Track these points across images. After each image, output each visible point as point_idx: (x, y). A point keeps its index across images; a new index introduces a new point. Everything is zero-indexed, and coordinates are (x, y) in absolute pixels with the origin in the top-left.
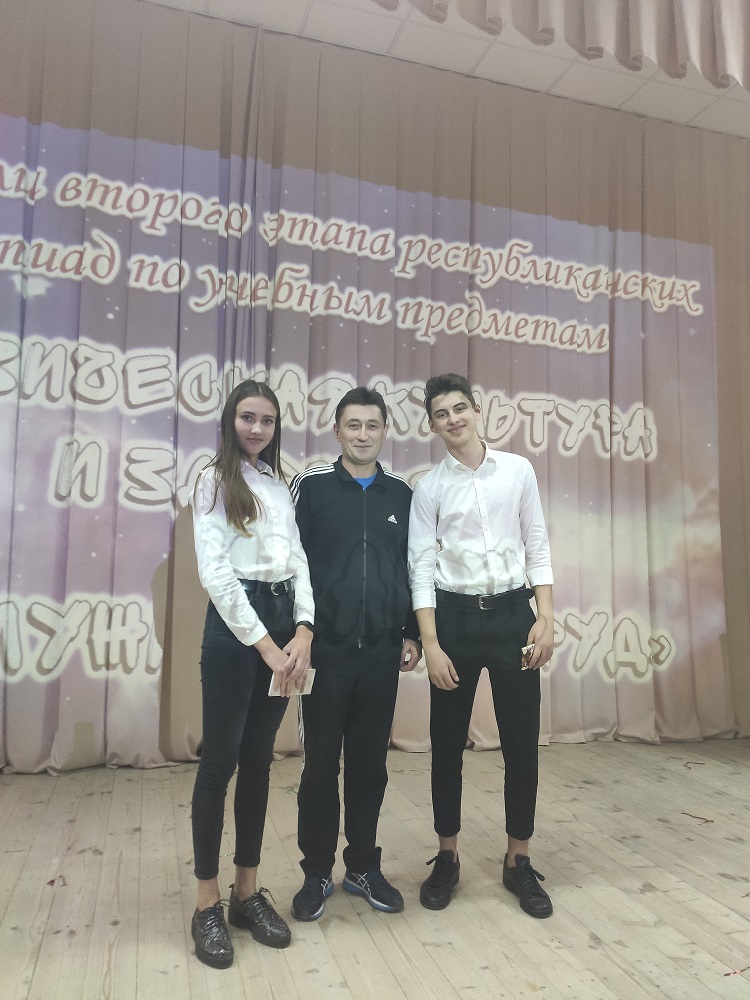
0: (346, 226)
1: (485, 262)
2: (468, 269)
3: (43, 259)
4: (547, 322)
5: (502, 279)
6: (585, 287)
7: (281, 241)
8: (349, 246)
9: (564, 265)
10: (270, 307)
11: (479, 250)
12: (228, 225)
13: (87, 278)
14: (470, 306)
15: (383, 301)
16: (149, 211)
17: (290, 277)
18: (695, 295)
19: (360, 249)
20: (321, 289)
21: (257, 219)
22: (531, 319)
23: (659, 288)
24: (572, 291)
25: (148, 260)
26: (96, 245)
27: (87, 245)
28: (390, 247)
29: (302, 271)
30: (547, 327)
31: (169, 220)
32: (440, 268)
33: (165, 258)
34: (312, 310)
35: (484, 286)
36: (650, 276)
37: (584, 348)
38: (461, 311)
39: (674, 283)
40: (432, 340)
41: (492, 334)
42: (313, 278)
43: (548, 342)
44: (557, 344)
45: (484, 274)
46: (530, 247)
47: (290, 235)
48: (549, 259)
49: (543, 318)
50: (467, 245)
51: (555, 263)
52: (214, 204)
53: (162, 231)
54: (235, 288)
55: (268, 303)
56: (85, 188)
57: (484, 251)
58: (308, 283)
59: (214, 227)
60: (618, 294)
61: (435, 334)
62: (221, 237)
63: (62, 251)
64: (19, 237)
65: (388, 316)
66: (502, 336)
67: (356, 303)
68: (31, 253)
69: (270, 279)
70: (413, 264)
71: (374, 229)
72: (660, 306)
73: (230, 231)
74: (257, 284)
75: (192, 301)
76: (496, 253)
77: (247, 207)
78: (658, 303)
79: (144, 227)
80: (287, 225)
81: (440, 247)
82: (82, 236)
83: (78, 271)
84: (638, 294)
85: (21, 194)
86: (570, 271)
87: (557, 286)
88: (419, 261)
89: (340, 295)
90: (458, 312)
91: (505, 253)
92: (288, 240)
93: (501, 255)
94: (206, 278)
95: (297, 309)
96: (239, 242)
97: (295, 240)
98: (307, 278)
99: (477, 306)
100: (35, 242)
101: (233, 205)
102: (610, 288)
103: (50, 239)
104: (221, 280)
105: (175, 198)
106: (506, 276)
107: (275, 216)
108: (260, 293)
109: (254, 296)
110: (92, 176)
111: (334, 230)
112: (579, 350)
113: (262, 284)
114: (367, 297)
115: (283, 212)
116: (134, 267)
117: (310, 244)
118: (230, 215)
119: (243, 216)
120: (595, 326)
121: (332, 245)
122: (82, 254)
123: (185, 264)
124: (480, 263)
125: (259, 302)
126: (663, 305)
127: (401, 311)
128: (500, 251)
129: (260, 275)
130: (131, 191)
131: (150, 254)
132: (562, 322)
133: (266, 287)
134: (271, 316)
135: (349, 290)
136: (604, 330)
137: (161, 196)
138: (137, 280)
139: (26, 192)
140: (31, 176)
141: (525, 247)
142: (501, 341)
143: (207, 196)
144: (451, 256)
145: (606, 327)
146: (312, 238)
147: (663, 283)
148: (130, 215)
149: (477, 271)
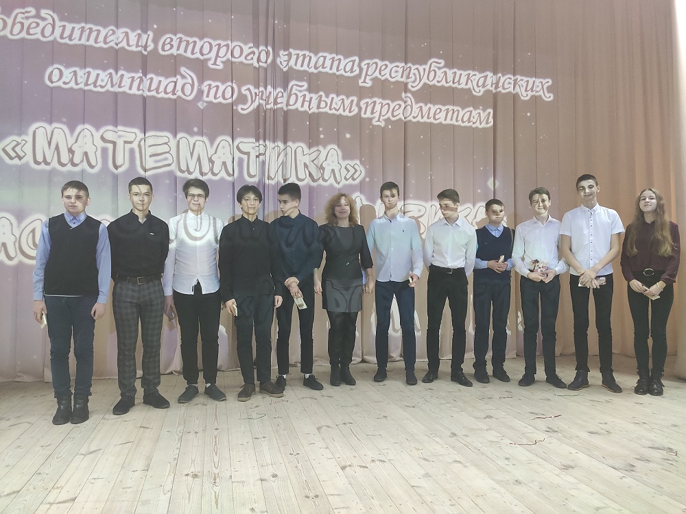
0: (329, 56)
1: (414, 74)
2: (403, 79)
3: (154, 86)
4: (453, 110)
5: (425, 84)
6: (478, 86)
7: (291, 68)
8: (331, 69)
9: (464, 73)
10: (285, 109)
11: (410, 67)
12: (259, 60)
13: (179, 97)
14: (405, 102)
15: (352, 101)
16: (213, 55)
17: (296, 90)
18: (548, 88)
19: (338, 70)
20: (314, 96)
21: (276, 55)
22: (444, 108)
23: (525, 85)
24: (470, 89)
25: (214, 84)
26: (183, 77)
27: (178, 77)
28: (356, 68)
29: (303, 86)
30: (453, 113)
31: (224, 59)
32: (387, 79)
33: (223, 83)
34: (310, 109)
35: (413, 89)
36: (519, 77)
37: (478, 124)
38: (400, 105)
39: (534, 81)
40: (382, 124)
41: (419, 119)
42: (310, 90)
43: (454, 122)
44: (460, 123)
45: (414, 82)
46: (443, 62)
47: (296, 65)
48: (455, 70)
49: (451, 107)
50: (403, 64)
51: (459, 72)
52: (250, 48)
53: (221, 66)
54: (264, 98)
55: (284, 106)
56: (175, 43)
57: (413, 67)
58: (307, 93)
59: (251, 62)
60: (499, 90)
61: (385, 120)
62: (255, 67)
63: (165, 82)
64: (141, 75)
65: (355, 110)
66: (425, 119)
67: (336, 104)
68: (146, 83)
69: (285, 91)
70: (371, 77)
71: (346, 58)
72: (525, 96)
73: (260, 63)
74: (277, 95)
75: (240, 107)
76: (421, 68)
77: (270, 49)
78: (525, 94)
79: (210, 64)
80: (294, 58)
81: (387, 66)
82: (175, 72)
83: (174, 94)
84: (511, 89)
85: (139, 49)
86: (468, 77)
87: (460, 87)
88: (374, 76)
89: (326, 99)
90: (397, 107)
91: (427, 67)
92: (294, 67)
93: (424, 69)
94: (247, 93)
95: (300, 109)
96: (266, 69)
97: (298, 67)
98: (306, 90)
99: (409, 103)
100: (149, 76)
101: (262, 48)
102: (494, 86)
103: (158, 74)
104: (256, 93)
105: (227, 46)
106: (428, 82)
107: (286, 53)
108: (279, 100)
109: (275, 103)
110: (179, 35)
111: (322, 59)
112: (474, 126)
113: (280, 95)
114: (343, 99)
115: (291, 50)
116: (205, 88)
117: (307, 69)
118: (260, 54)
119: (268, 53)
120: (484, 110)
121: (320, 69)
122: (175, 83)
123: (235, 86)
124: (411, 75)
125: (279, 106)
126: (527, 95)
127: (364, 107)
128: (424, 66)
129: (279, 89)
130: (202, 43)
131: (214, 80)
132: (463, 109)
133: (283, 96)
134: (286, 114)
135: (332, 96)
136: (489, 113)
137: (219, 45)
138: (208, 96)
139: (142, 47)
140: (144, 37)
141: (440, 63)
142: (425, 123)
143: (246, 44)
144: (393, 71)
145: (491, 111)
146: (308, 66)
147: (528, 81)
148: (202, 58)
149: (409, 80)
